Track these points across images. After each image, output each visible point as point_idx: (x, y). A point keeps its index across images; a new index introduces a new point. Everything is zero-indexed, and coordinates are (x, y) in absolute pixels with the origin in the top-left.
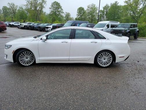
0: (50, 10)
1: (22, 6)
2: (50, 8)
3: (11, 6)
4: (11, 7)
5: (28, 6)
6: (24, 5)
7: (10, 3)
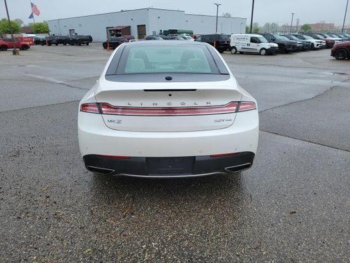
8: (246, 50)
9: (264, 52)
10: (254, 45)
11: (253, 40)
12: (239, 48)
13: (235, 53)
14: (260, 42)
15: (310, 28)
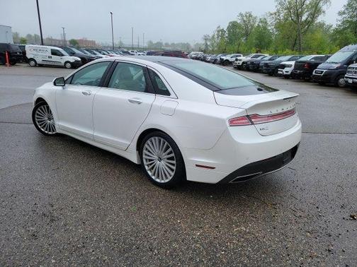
0: (340, 18)
1: (266, 17)
2: (340, 14)
3: (245, 18)
4: (244, 21)
5: (279, 16)
6: (271, 14)
7: (244, 13)
8: (48, 63)
9: (68, 65)
10: (55, 58)
11: (54, 53)
12: (39, 61)
13: (35, 66)
14: (63, 55)
15: (77, 43)
